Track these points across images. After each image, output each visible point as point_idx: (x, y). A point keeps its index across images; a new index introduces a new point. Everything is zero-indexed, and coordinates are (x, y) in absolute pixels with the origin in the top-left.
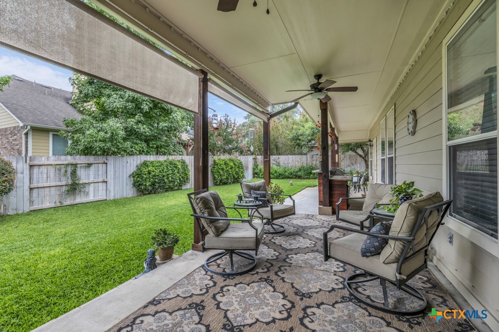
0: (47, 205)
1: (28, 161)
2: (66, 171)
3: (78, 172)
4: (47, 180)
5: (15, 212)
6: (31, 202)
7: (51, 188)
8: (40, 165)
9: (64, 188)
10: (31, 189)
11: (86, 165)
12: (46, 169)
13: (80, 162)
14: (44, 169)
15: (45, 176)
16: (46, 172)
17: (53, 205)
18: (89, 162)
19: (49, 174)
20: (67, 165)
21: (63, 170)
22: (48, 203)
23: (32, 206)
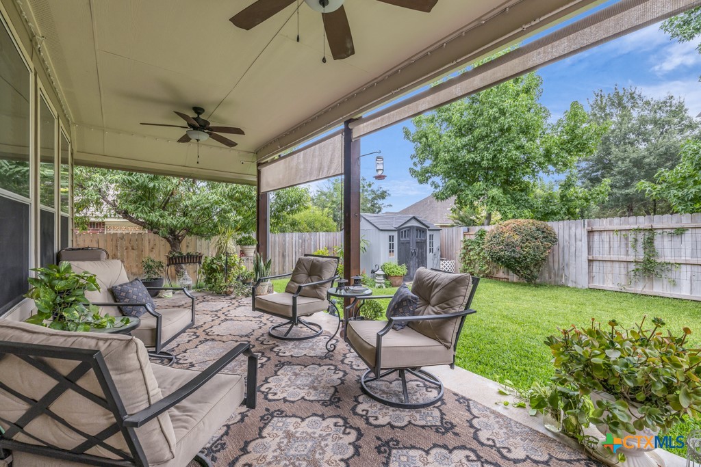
0: (609, 285)
1: (586, 226)
2: (636, 240)
3: (657, 243)
4: (610, 252)
5: (574, 285)
6: (591, 277)
7: (614, 263)
8: (601, 231)
9: (632, 267)
10: (590, 261)
11: (673, 231)
12: (608, 236)
13: (659, 226)
14: (605, 236)
15: (607, 246)
16: (608, 240)
17: (616, 288)
18: (678, 226)
19: (612, 243)
20: (639, 230)
21: (631, 238)
22: (611, 283)
23: (592, 283)
